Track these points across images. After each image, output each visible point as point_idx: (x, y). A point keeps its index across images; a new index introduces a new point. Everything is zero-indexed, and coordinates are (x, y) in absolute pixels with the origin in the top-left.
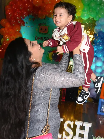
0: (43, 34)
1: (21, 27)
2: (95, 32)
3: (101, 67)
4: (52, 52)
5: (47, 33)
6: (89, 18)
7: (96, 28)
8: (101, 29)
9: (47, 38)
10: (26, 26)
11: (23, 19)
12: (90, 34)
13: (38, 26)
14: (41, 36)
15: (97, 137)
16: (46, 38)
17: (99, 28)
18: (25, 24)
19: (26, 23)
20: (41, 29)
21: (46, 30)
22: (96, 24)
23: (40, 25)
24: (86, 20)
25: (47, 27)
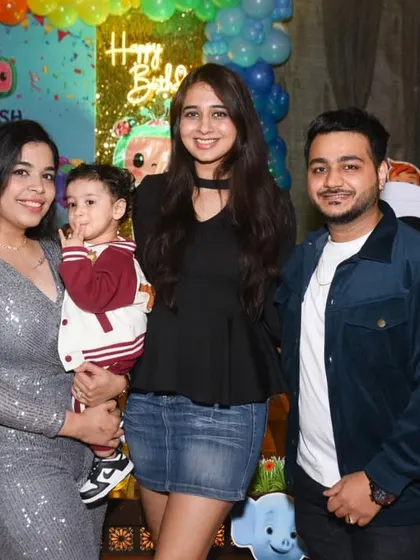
5: (10, 93)
6: (177, 14)
7: (207, 50)
8: (230, 55)
9: (13, 112)
16: (7, 112)
17: (222, 51)
21: (3, 77)
22: (208, 35)
24: (167, 22)
25: (8, 67)
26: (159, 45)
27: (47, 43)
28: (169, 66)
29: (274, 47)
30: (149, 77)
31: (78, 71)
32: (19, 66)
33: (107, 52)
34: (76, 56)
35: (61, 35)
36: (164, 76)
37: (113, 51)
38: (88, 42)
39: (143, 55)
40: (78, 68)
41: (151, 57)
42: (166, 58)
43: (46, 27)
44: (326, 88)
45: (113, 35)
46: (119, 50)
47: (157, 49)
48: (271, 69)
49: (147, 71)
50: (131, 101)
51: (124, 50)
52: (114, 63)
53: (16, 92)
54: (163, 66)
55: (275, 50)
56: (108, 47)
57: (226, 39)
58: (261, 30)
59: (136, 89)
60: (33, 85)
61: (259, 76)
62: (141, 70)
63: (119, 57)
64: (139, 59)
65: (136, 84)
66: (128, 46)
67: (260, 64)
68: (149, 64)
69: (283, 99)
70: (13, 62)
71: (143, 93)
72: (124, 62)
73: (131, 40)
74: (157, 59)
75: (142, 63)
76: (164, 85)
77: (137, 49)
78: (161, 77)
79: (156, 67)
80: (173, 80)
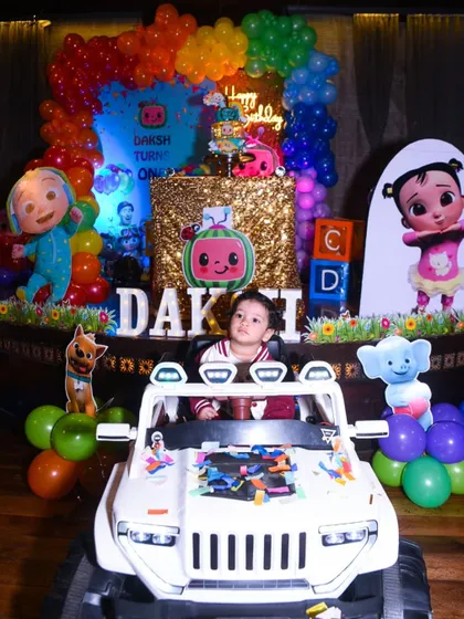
0: (152, 127)
1: (95, 117)
2: (286, 108)
3: (310, 193)
4: (181, 170)
5: (163, 125)
6: (266, 74)
7: (285, 95)
8: (300, 98)
9: (165, 136)
10: (105, 114)
11: (97, 95)
12: (273, 114)
13: (139, 110)
14: (148, 133)
15: (319, 320)
16: (161, 137)
17: (295, 95)
18: (104, 109)
19: (107, 104)
20: (147, 116)
21: (159, 116)
22: (286, 86)
23: (141, 105)
24: (260, 78)
25: (162, 109)
26: (255, 94)
28: (261, 107)
29: (328, 93)
30: (249, 114)
32: (169, 109)
35: (195, 88)
36: (258, 112)
39: (245, 100)
41: (250, 100)
42: (259, 101)
43: (185, 84)
44: (358, 122)
45: (226, 89)
46: (230, 97)
47: (253, 96)
49: (247, 110)
51: (233, 97)
53: (167, 124)
54: (257, 107)
55: (328, 95)
57: (298, 87)
60: (177, 120)
61: (318, 112)
64: (242, 102)
66: (236, 94)
67: (319, 104)
68: (249, 105)
70: (165, 107)
73: (237, 91)
74: (253, 101)
75: (245, 104)
76: (258, 118)
77: (241, 96)
78: (256, 113)
79: (252, 107)
80: (263, 115)
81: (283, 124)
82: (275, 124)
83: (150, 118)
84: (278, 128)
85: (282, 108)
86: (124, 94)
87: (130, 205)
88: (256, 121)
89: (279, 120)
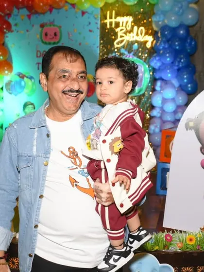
0: (50, 44)
1: (7, 35)
2: (155, 28)
3: (173, 100)
5: (58, 42)
7: (154, 19)
8: (166, 21)
10: (15, 32)
11: (9, 18)
12: (145, 34)
13: (40, 29)
14: (46, 48)
17: (162, 19)
18: (13, 28)
19: (16, 25)
20: (46, 35)
21: (55, 34)
22: (155, 11)
23: (42, 26)
25: (58, 29)
26: (131, 17)
27: (76, 17)
28: (136, 28)
29: (190, 16)
30: (125, 33)
31: (90, 31)
32: (62, 29)
33: (105, 21)
34: (90, 23)
35: (83, 13)
36: (133, 32)
37: (108, 21)
38: (96, 16)
39: (123, 22)
40: (91, 29)
41: (127, 23)
42: (134, 24)
43: (76, 9)
45: (108, 13)
46: (111, 20)
47: (130, 19)
48: (188, 28)
49: (124, 30)
50: (116, 45)
51: (113, 20)
52: (108, 26)
53: (62, 42)
54: (132, 28)
55: (190, 18)
56: (106, 18)
57: (164, 13)
58: (181, 7)
59: (119, 39)
60: (69, 38)
61: (182, 32)
62: (121, 30)
63: (111, 24)
64: (121, 25)
65: (119, 37)
66: (115, 18)
67: (181, 26)
68: (126, 27)
69: (193, 43)
70: (60, 27)
71: (122, 41)
72: (113, 26)
73: (117, 15)
74: (130, 24)
75: (122, 26)
76: (133, 37)
77: (120, 19)
78: (132, 33)
79: (129, 28)
80: (137, 35)
81: (152, 42)
82: (146, 42)
83: (49, 36)
84: (149, 45)
85: (152, 29)
86: (29, 17)
87: (32, 104)
88: (131, 39)
89: (150, 39)
